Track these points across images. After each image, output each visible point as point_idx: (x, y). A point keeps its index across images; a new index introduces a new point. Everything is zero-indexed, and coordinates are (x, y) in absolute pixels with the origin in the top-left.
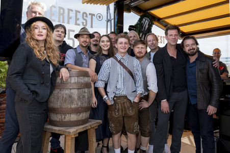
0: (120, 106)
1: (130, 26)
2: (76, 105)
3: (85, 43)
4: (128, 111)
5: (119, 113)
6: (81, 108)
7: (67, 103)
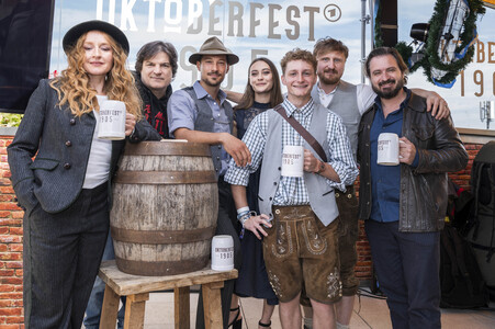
0: (289, 230)
1: (415, 26)
2: (150, 225)
3: (214, 76)
4: (309, 245)
5: (286, 248)
6: (165, 231)
7: (132, 217)
